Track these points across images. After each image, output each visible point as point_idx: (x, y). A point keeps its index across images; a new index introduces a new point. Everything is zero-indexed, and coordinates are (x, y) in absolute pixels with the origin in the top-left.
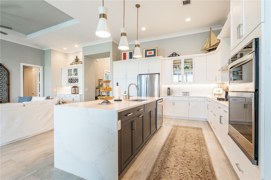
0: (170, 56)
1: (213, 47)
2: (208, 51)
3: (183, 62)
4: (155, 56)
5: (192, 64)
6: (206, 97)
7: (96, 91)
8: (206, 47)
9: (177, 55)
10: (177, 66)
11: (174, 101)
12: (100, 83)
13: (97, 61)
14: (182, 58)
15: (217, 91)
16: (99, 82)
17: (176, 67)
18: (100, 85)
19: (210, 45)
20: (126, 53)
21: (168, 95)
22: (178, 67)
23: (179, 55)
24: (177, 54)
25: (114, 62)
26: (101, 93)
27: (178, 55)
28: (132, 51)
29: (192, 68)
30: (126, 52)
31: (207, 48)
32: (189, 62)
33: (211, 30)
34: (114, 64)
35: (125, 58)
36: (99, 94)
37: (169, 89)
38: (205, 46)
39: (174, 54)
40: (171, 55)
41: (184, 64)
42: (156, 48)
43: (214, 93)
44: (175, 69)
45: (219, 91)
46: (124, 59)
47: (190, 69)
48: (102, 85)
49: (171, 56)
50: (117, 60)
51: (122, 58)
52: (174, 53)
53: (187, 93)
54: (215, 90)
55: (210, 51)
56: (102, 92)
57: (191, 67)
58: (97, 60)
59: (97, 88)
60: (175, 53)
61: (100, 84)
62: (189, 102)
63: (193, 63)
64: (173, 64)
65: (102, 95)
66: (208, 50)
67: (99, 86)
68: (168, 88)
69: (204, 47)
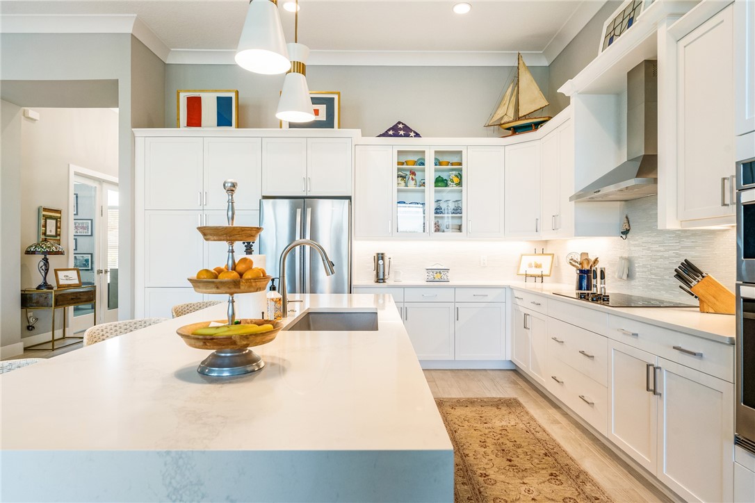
0: (385, 135)
1: (526, 119)
2: (510, 132)
3: (430, 160)
4: (333, 128)
5: (461, 170)
6: (509, 287)
7: (24, 268)
8: (502, 118)
9: (412, 134)
10: (408, 173)
11: (406, 305)
12: (45, 226)
13: (33, 120)
14: (429, 145)
15: (530, 266)
16: (42, 222)
17: (403, 177)
18: (45, 234)
19: (517, 110)
20: (199, 99)
21: (378, 281)
22: (412, 179)
23: (417, 135)
24: (411, 130)
25: (140, 133)
26: (51, 272)
27: (415, 132)
28: (233, 95)
29: (460, 184)
30: (202, 95)
31: (506, 120)
32: (448, 163)
33: (521, 62)
34: (139, 142)
35: (194, 119)
36: (40, 281)
37: (382, 259)
38: (500, 113)
39: (400, 129)
40: (389, 130)
41: (433, 167)
42: (336, 97)
43: (522, 271)
44: (402, 182)
45: (537, 266)
46: (190, 124)
47: (452, 187)
48: (58, 235)
49: (390, 136)
50: (151, 124)
51: (178, 119)
52: (399, 123)
53: (439, 271)
54: (526, 261)
55: (516, 130)
56: (56, 271)
57: (456, 180)
58: (33, 112)
59: (33, 253)
60: (403, 124)
61: (48, 233)
62: (457, 305)
63: (464, 167)
64: (396, 167)
65: (61, 282)
66: (509, 129)
67: (46, 240)
68: (378, 254)
69: (497, 117)
